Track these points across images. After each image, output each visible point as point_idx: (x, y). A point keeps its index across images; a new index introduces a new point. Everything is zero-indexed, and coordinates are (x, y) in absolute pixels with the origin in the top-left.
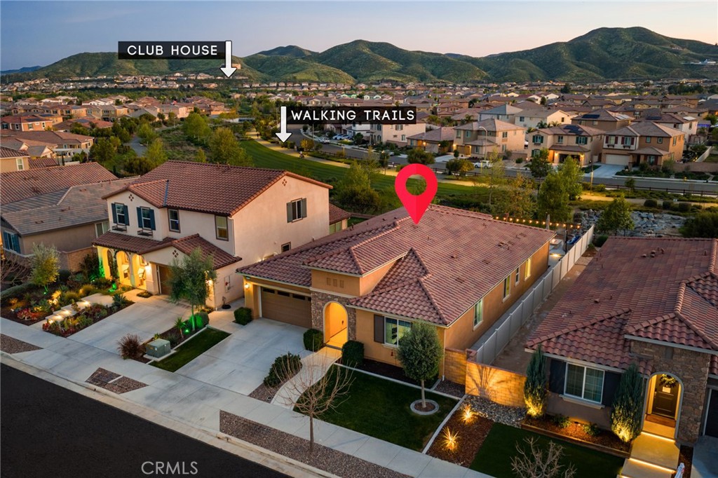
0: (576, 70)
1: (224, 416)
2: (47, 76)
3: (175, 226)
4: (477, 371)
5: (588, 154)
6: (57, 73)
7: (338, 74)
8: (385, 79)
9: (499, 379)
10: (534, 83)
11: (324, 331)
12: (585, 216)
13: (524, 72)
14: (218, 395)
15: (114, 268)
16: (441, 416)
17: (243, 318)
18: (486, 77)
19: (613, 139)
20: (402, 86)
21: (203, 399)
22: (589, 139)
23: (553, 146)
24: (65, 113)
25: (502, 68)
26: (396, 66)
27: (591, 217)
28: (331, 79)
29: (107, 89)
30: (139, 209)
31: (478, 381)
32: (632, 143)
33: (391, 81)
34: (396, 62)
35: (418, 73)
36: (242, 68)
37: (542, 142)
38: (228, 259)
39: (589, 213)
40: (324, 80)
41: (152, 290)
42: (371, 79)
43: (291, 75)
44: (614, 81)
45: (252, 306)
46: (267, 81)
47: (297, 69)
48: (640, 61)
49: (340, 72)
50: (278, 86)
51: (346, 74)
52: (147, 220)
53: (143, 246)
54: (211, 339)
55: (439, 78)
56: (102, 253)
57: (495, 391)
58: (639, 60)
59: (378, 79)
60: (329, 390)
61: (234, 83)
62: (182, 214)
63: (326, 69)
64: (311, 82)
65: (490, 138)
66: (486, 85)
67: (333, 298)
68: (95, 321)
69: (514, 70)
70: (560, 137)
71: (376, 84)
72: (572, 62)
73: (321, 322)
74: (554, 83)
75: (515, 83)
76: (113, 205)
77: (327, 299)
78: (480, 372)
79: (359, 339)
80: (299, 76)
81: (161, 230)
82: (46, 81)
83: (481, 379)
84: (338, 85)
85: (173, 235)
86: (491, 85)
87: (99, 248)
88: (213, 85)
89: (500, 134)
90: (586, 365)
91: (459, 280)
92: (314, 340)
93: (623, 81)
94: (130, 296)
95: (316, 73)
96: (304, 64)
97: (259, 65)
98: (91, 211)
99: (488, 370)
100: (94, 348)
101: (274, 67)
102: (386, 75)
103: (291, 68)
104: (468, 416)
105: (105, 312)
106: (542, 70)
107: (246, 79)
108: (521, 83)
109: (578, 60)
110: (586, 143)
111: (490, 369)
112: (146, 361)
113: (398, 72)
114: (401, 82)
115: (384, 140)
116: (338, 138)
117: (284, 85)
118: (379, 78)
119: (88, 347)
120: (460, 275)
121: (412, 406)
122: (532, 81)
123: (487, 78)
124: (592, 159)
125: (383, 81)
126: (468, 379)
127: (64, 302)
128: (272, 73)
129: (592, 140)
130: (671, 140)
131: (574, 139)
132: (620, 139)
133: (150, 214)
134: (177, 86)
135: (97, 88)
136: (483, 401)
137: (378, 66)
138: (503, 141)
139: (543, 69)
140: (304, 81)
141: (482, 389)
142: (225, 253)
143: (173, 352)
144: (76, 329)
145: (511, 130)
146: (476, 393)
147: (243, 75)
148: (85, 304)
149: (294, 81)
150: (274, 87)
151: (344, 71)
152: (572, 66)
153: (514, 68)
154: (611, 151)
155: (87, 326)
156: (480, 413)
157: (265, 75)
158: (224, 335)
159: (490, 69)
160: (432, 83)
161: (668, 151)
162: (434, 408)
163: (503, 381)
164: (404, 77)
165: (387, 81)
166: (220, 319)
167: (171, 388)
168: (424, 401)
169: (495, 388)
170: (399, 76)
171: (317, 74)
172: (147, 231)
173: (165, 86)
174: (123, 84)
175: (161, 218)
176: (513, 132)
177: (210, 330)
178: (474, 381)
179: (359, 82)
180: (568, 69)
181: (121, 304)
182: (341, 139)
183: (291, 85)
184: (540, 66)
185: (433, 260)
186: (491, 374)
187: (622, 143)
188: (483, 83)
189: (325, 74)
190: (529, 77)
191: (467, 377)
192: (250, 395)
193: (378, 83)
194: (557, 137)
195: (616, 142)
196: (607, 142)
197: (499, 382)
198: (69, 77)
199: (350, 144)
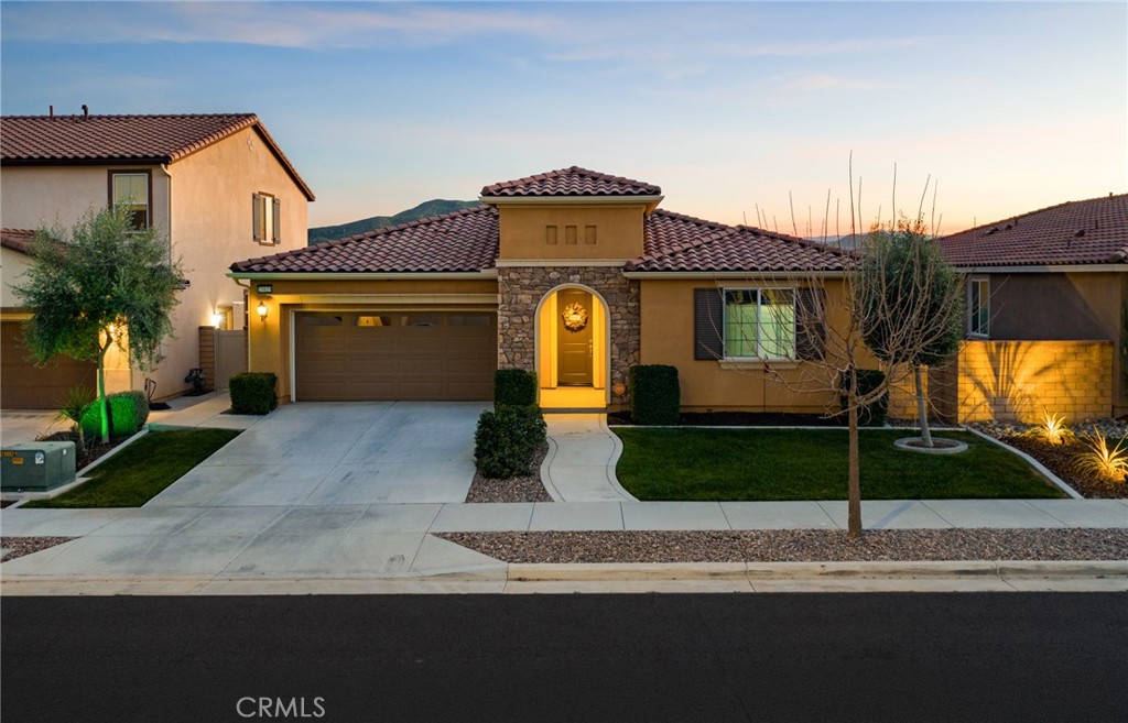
4: (986, 357)
9: (1039, 365)
31: (989, 382)
57: (1029, 397)
78: (993, 359)
83: (997, 376)
99: (1012, 350)
111: (1018, 346)
126: (964, 384)
141: (998, 401)
163: (1046, 368)
169: (1030, 389)
178: (978, 384)
186: (1019, 358)
191: (961, 379)
197: (1038, 373)
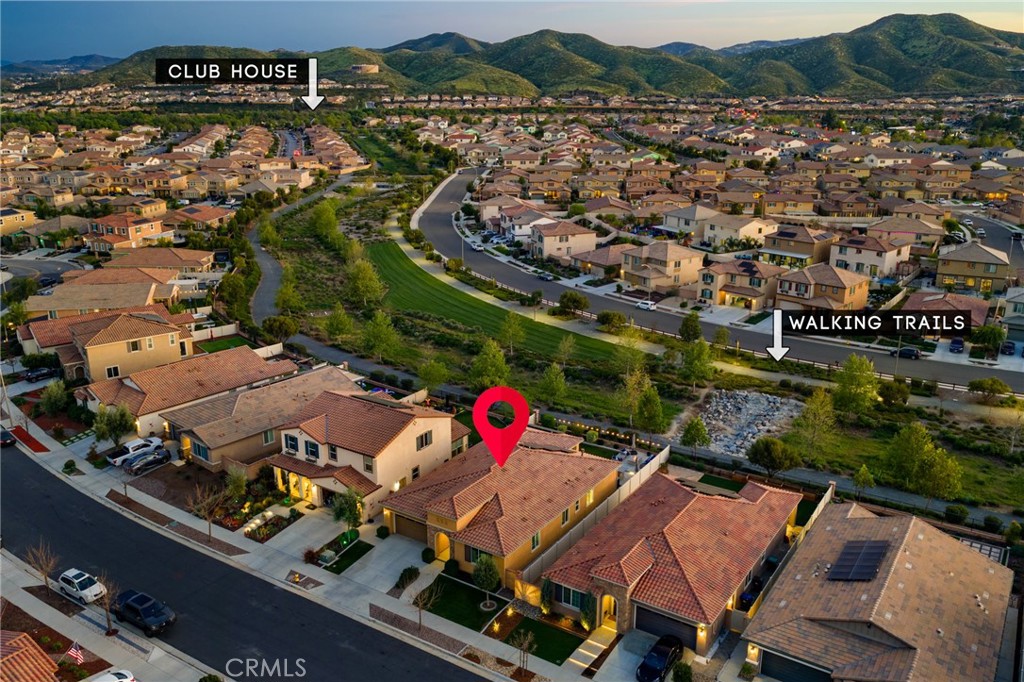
0: (854, 78)
1: (372, 606)
2: (112, 80)
3: (334, 456)
4: (521, 585)
5: (761, 299)
6: (126, 76)
7: (514, 81)
8: (580, 89)
10: (791, 99)
11: (435, 550)
12: (716, 396)
13: (779, 80)
14: (368, 593)
15: (286, 482)
16: (496, 611)
17: (383, 533)
18: (725, 87)
19: (787, 285)
20: (604, 100)
21: (359, 595)
22: (763, 282)
23: (725, 286)
24: (162, 184)
25: (748, 73)
26: (597, 69)
27: (722, 399)
28: (504, 88)
29: (197, 104)
30: (306, 442)
31: (521, 590)
32: (806, 292)
33: (588, 93)
34: (598, 63)
35: (628, 81)
36: (380, 71)
37: (712, 281)
38: (373, 487)
39: (721, 393)
40: (494, 91)
41: (317, 504)
42: (560, 88)
43: (448, 82)
44: (907, 96)
45: (389, 526)
46: (414, 90)
47: (457, 72)
48: (948, 67)
49: (518, 78)
50: (430, 100)
51: (526, 81)
52: (312, 449)
53: (310, 470)
54: (362, 549)
55: (657, 88)
56: (278, 472)
57: (528, 598)
58: (947, 65)
59: (571, 89)
60: (430, 597)
61: (369, 95)
62: (339, 450)
63: (498, 73)
64: (476, 94)
65: (660, 267)
66: (722, 101)
67: (441, 530)
68: (280, 530)
69: (764, 78)
70: (733, 276)
71: (567, 97)
72: (850, 66)
73: (433, 544)
74: (820, 99)
75: (764, 98)
76: (286, 435)
77: (438, 530)
78: (523, 586)
79: (456, 558)
80: (460, 85)
81: (323, 459)
82: (112, 87)
83: (523, 590)
84: (514, 99)
85: (332, 463)
86: (730, 101)
87: (275, 468)
88: (340, 99)
89: (671, 265)
90: (572, 589)
91: (524, 520)
92: (429, 556)
93: (920, 96)
94: (300, 507)
95: (483, 80)
96: (466, 66)
97: (404, 65)
98: (258, 420)
99: (526, 585)
100: (283, 554)
101: (425, 68)
102: (582, 83)
103: (448, 71)
104: (510, 612)
105: (285, 523)
106: (805, 78)
107: (386, 89)
108: (773, 97)
109: (858, 63)
110: (760, 286)
111: (528, 585)
112: (320, 565)
113: (599, 78)
114: (604, 94)
115: (546, 254)
116: (495, 241)
117: (438, 98)
118: (573, 88)
119: (280, 552)
120: (526, 515)
121: (482, 604)
122: (788, 94)
123: (724, 90)
124: (766, 303)
125: (578, 93)
126: (516, 590)
127: (254, 512)
128: (421, 79)
129: (766, 282)
130: (847, 291)
131: (747, 280)
132: (794, 285)
133: (315, 446)
134: (292, 100)
135: (182, 102)
136: (524, 603)
137: (571, 69)
138: (675, 271)
139: (808, 76)
140: (467, 92)
141: (523, 595)
142: (371, 482)
143: (337, 559)
144: (268, 537)
145: (685, 258)
146: (520, 597)
147: (382, 82)
148: (269, 514)
149: (452, 92)
150: (424, 101)
151: (523, 76)
152: (848, 71)
153: (765, 75)
154: (785, 298)
155: (275, 534)
156: (518, 611)
157: (411, 82)
158: (369, 547)
159: (730, 74)
160: (646, 96)
161: (842, 302)
162: (494, 605)
163: (533, 592)
164: (606, 86)
165: (583, 93)
166: (366, 531)
167: (339, 586)
168: (488, 602)
169: (529, 596)
170: (599, 85)
171: (486, 82)
172: (313, 458)
173: (274, 101)
174: (217, 95)
175: (323, 451)
176: (687, 261)
177: (360, 542)
178: (519, 590)
179: (544, 95)
180: (843, 76)
181: (296, 516)
182: (498, 243)
183: (448, 99)
184: (802, 70)
185: (511, 502)
186: (528, 587)
187: (796, 290)
188: (719, 97)
189: (496, 82)
190: (785, 88)
191: (516, 588)
192: (387, 593)
193: (570, 95)
194: (729, 276)
195: (790, 288)
196: (781, 287)
198: (142, 82)
199: (507, 253)
